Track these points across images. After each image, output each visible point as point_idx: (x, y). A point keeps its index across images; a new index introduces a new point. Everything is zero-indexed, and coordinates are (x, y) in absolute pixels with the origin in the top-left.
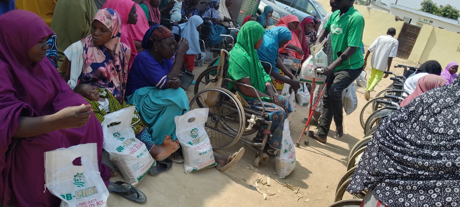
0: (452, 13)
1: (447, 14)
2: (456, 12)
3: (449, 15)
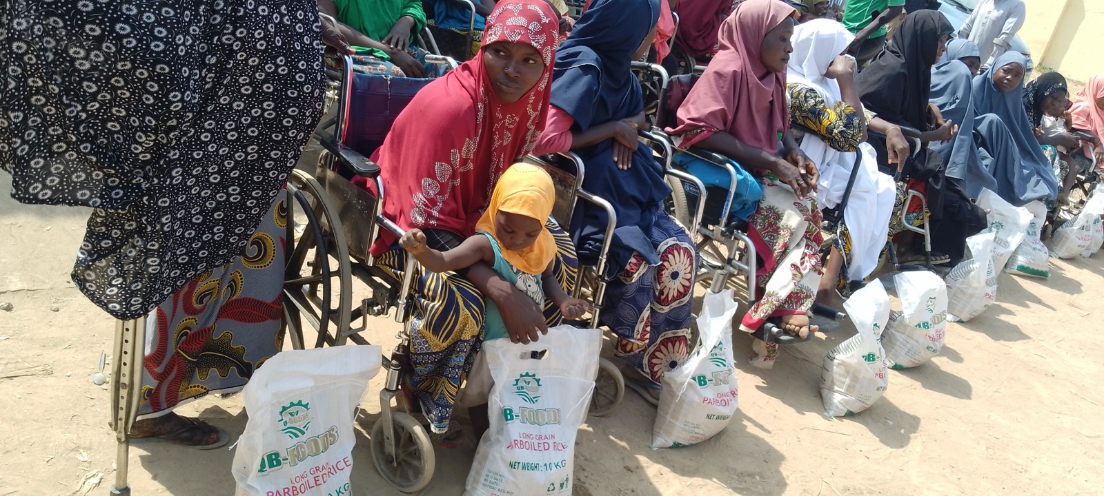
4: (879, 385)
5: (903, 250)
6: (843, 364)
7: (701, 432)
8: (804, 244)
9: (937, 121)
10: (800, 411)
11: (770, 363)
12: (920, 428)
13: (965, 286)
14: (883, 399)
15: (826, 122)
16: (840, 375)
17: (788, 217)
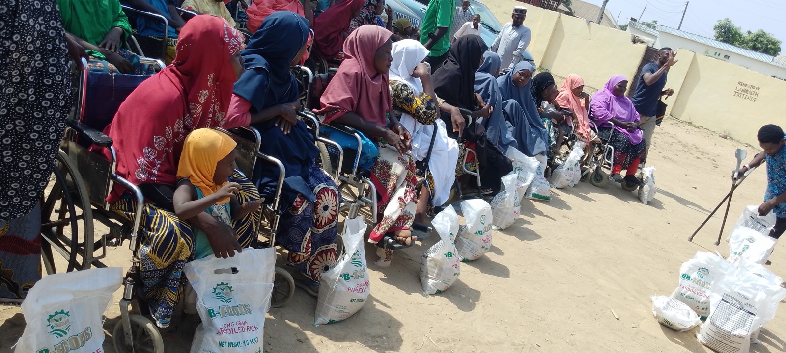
0: (767, 45)
1: (759, 45)
2: (774, 43)
3: (762, 47)
4: (455, 272)
5: (464, 186)
6: (433, 260)
7: (347, 311)
8: (406, 184)
9: (480, 104)
10: (408, 293)
11: (388, 263)
12: (481, 298)
13: (502, 207)
14: (458, 281)
15: (415, 106)
16: (432, 267)
17: (395, 167)
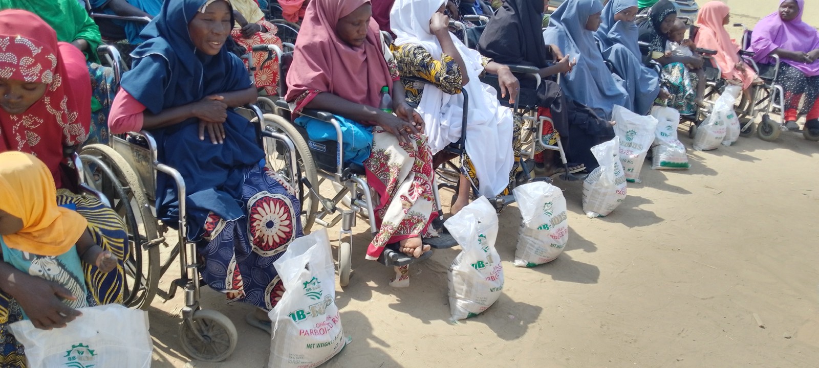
4: (492, 287)
6: (460, 273)
7: (306, 361)
8: (413, 177)
10: (426, 321)
12: (539, 318)
15: (433, 72)
16: (459, 283)
